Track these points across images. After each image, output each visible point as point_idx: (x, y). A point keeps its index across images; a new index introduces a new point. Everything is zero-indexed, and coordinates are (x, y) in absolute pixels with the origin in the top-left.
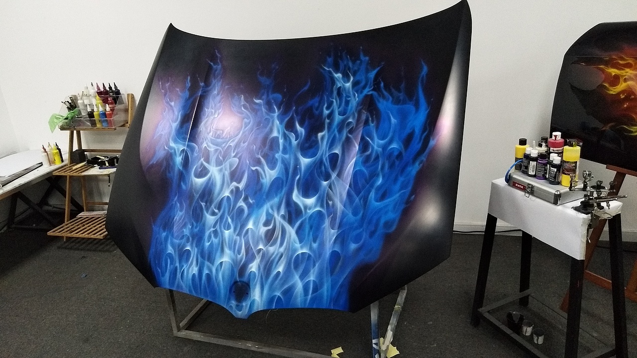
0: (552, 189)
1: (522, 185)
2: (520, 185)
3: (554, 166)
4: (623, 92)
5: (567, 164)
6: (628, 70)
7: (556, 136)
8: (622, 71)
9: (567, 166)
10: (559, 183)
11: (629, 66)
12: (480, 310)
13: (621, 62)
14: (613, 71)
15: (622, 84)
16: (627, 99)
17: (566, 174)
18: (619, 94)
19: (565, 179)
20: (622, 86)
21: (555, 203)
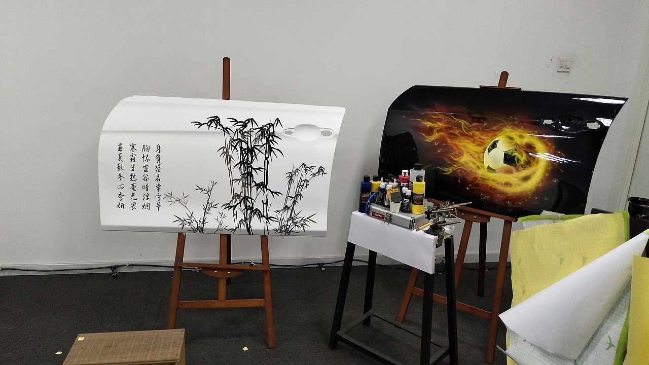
0: (407, 217)
1: (381, 215)
2: (379, 214)
3: (407, 197)
4: (436, 140)
5: (417, 196)
6: (439, 123)
7: (405, 173)
8: (435, 124)
9: (416, 198)
10: (410, 212)
11: (440, 120)
12: (338, 333)
13: (434, 117)
14: (428, 124)
15: (435, 134)
16: (440, 146)
17: (415, 204)
18: (433, 142)
19: (415, 209)
20: (436, 136)
21: (411, 228)
